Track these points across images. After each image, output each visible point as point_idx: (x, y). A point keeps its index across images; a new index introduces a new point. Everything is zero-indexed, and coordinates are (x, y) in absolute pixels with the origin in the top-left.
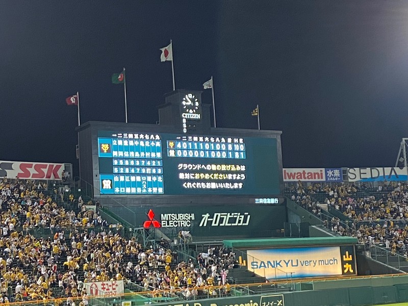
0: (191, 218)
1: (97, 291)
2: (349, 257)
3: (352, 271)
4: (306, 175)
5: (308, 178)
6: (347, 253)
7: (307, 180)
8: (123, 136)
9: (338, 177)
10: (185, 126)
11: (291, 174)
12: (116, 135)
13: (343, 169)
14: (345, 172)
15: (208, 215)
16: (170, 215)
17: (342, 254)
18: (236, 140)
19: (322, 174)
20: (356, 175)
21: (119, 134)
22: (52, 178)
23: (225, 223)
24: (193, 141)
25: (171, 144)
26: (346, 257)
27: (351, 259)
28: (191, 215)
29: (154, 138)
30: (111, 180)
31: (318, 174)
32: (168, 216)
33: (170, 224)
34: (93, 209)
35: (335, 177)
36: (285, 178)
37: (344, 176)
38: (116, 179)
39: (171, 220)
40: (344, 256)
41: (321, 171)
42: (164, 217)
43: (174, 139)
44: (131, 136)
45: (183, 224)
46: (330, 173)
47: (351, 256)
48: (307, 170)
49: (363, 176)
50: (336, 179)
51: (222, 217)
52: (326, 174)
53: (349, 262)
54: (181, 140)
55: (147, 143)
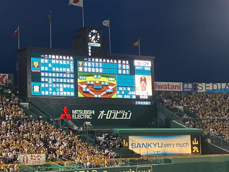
0: (92, 113)
1: (27, 160)
2: (196, 142)
3: (198, 151)
4: (170, 87)
5: (172, 89)
6: (195, 139)
7: (170, 90)
8: (48, 56)
9: (191, 89)
10: (90, 51)
11: (160, 85)
12: (43, 56)
13: (194, 83)
14: (196, 85)
15: (103, 111)
16: (78, 111)
17: (192, 140)
18: (124, 62)
19: (180, 86)
20: (202, 87)
21: (45, 55)
23: (115, 117)
24: (95, 62)
25: (81, 63)
26: (194, 142)
27: (197, 143)
28: (92, 111)
29: (69, 59)
30: (39, 86)
31: (177, 86)
32: (77, 111)
33: (78, 116)
34: (27, 105)
35: (189, 89)
36: (156, 88)
37: (195, 88)
38: (43, 85)
39: (79, 114)
40: (193, 141)
41: (180, 84)
42: (74, 112)
43: (82, 60)
44: (53, 57)
45: (87, 117)
46: (186, 85)
47: (197, 141)
48: (171, 83)
49: (207, 88)
50: (190, 90)
51: (113, 113)
52: (183, 86)
53: (196, 145)
54: (87, 61)
55: (64, 62)
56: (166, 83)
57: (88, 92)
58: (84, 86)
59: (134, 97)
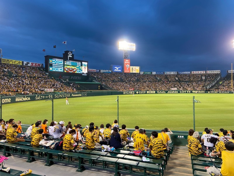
3: (100, 89)
7: (93, 71)
8: (55, 59)
10: (68, 58)
11: (90, 70)
12: (53, 59)
15: (72, 77)
18: (79, 62)
22: (39, 66)
23: (76, 79)
24: (70, 62)
25: (65, 62)
29: (62, 60)
33: (64, 78)
34: (48, 74)
36: (88, 71)
37: (100, 71)
38: (53, 68)
42: (63, 76)
43: (66, 61)
44: (57, 59)
46: (97, 70)
49: (103, 71)
50: (98, 72)
51: (75, 77)
53: (99, 87)
54: (68, 61)
55: (60, 61)
56: (92, 69)
57: (68, 71)
58: (66, 69)
59: (82, 73)
